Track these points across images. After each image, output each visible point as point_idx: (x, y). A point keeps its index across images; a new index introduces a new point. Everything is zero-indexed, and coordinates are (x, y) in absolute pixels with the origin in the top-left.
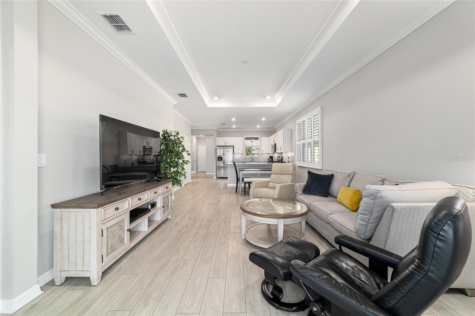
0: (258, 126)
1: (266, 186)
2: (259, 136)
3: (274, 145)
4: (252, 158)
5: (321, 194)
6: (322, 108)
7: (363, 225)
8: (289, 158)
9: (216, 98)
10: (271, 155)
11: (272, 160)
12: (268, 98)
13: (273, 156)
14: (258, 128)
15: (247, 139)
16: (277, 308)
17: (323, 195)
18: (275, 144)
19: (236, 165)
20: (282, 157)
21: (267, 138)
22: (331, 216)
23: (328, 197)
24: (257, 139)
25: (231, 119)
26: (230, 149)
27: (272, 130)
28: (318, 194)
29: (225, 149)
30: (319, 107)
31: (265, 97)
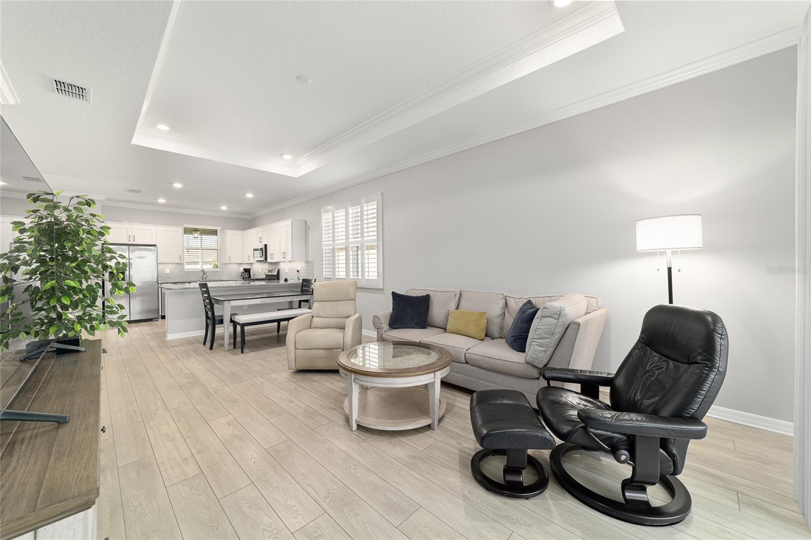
0: (224, 208)
1: (309, 327)
2: (218, 228)
3: (264, 247)
4: (203, 272)
5: (419, 325)
6: (382, 194)
7: (542, 351)
8: (298, 271)
9: (164, 127)
10: (247, 267)
11: (250, 276)
12: (287, 157)
13: (250, 269)
14: (224, 212)
15: (187, 231)
16: (527, 498)
17: (421, 326)
18: (266, 246)
19: (209, 289)
20: (279, 270)
21: (239, 233)
22: (469, 351)
23: (426, 328)
24: (215, 233)
25: (171, 184)
26: (148, 252)
27: (249, 218)
28: (416, 326)
29: (133, 251)
30: (379, 192)
31: (282, 154)
